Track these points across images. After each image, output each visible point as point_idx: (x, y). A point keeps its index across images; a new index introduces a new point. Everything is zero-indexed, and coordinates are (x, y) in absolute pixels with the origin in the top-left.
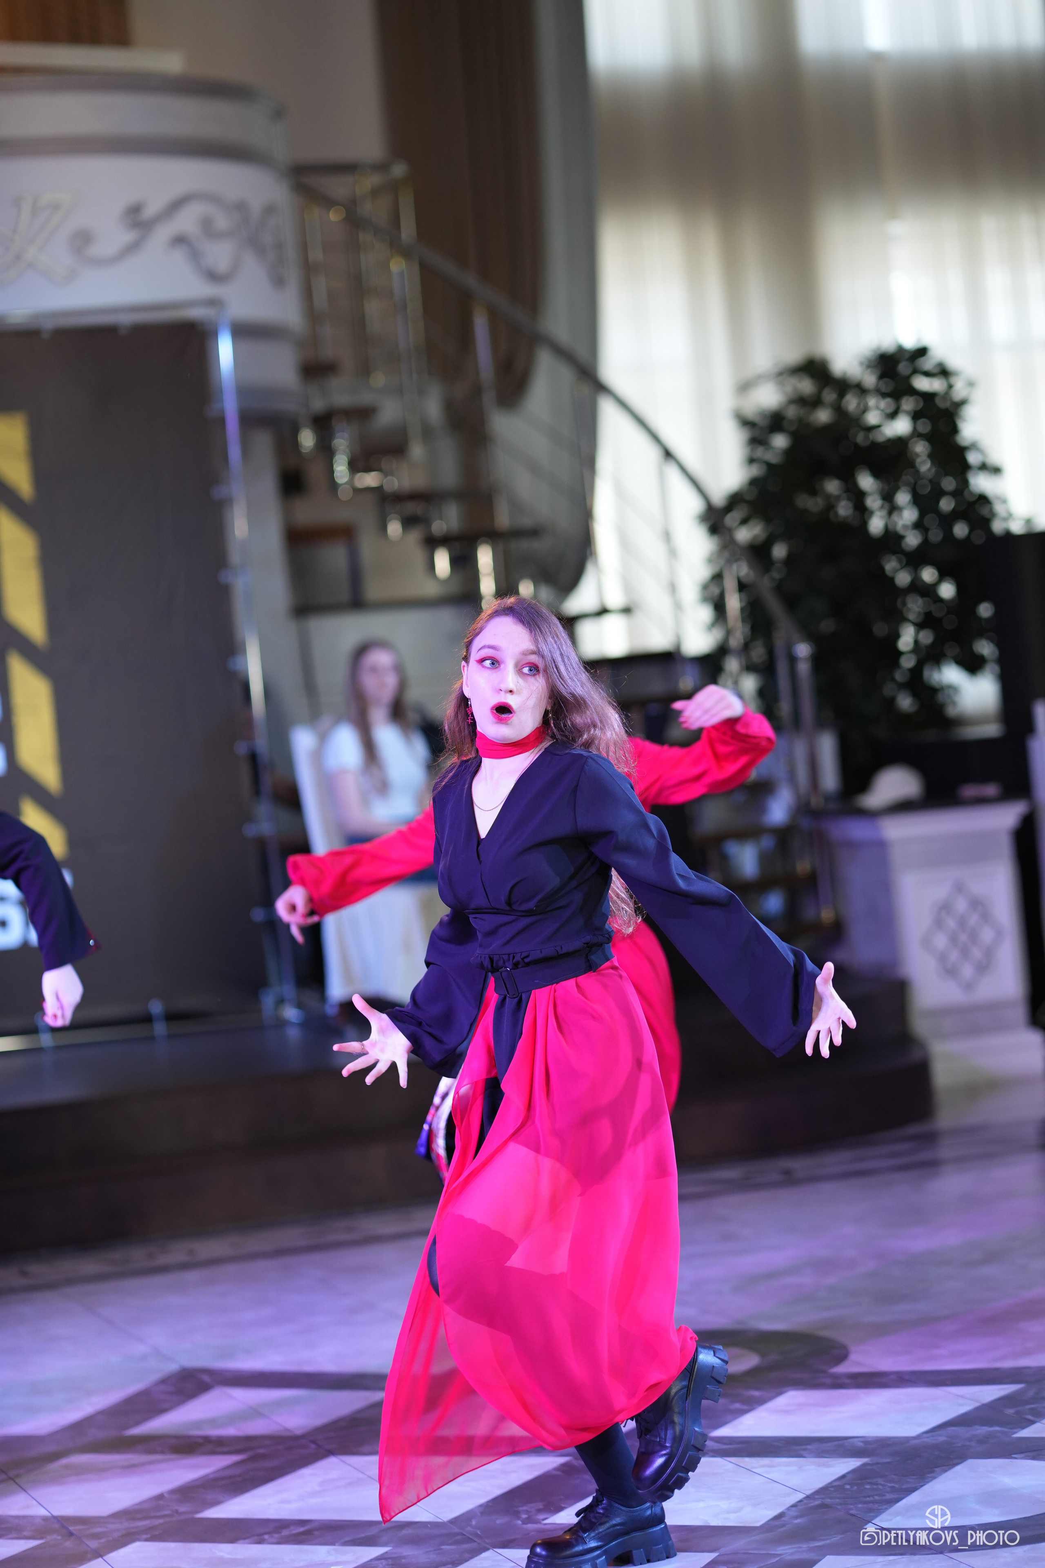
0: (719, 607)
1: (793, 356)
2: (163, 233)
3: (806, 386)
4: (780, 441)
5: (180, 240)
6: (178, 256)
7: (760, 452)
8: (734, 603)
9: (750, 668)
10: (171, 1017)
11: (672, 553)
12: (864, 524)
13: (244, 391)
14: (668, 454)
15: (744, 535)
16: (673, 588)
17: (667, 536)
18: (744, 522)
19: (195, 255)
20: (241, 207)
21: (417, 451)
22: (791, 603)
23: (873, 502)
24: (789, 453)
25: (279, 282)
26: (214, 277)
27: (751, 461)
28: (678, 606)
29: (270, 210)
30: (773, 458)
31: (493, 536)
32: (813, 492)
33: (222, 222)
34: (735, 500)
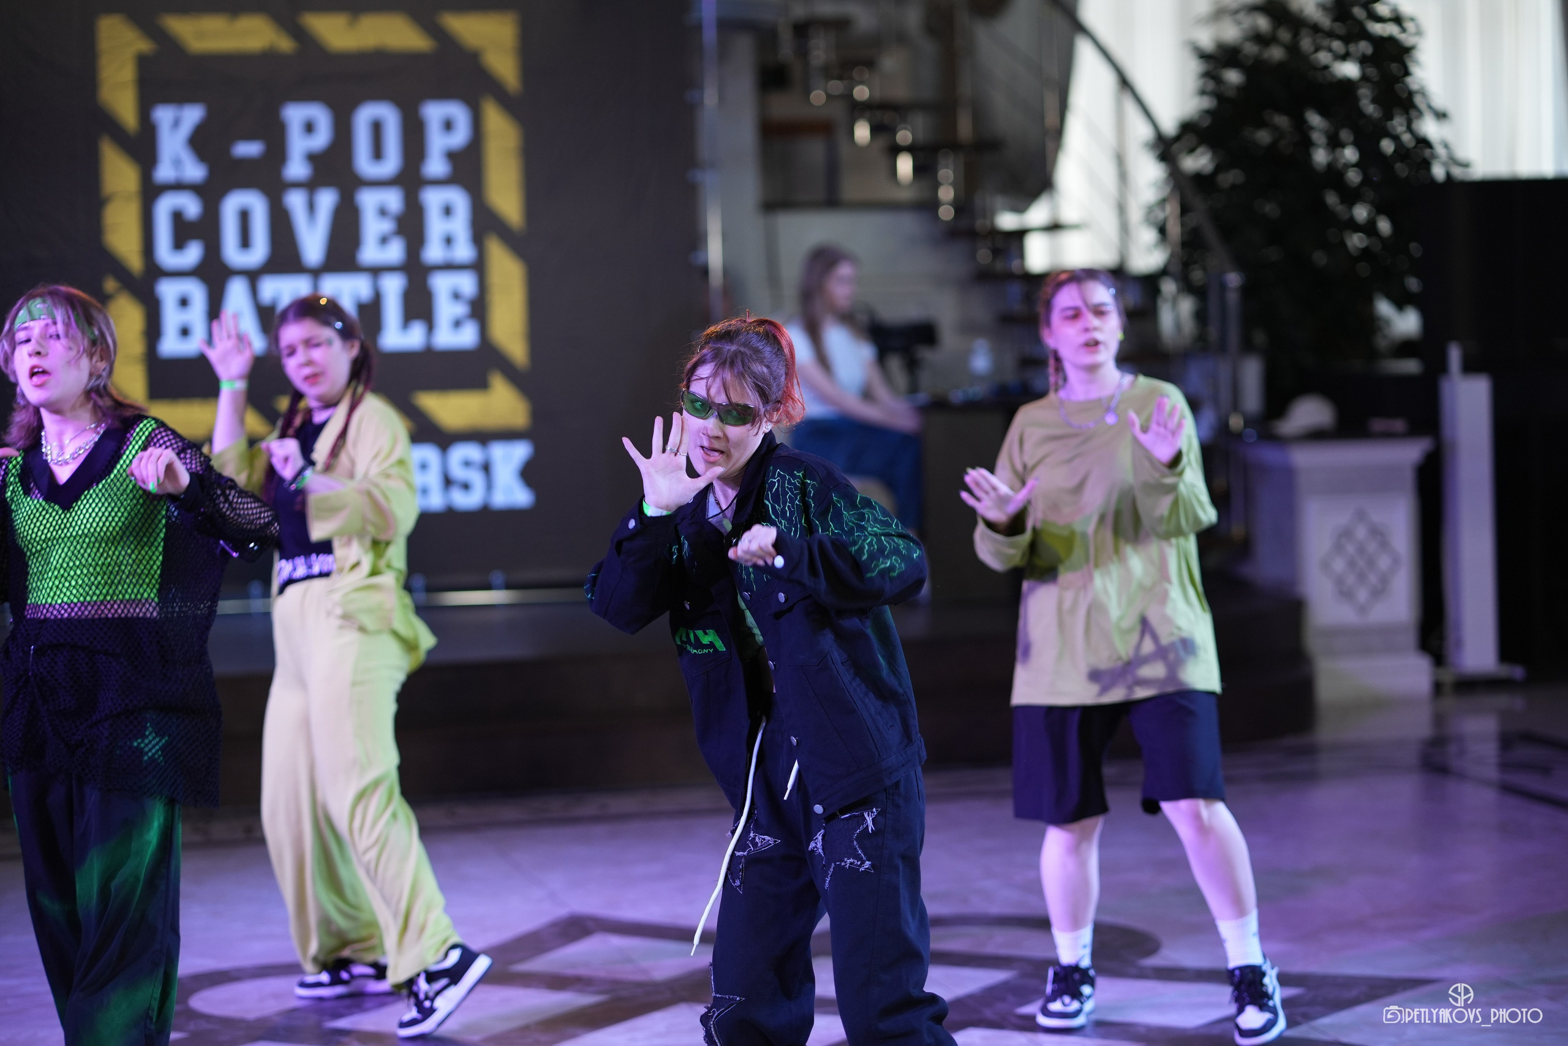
0: (1162, 230)
3: (1262, 24)
4: (1233, 76)
7: (1212, 85)
8: (1175, 230)
9: (1187, 291)
11: (1123, 176)
12: (1308, 156)
13: (723, 1)
14: (1124, 83)
15: (1190, 163)
16: (1122, 210)
17: (1120, 160)
18: (1191, 151)
21: (889, 64)
22: (1227, 231)
23: (1318, 137)
24: (1242, 88)
27: (1204, 92)
28: (1124, 228)
30: (1226, 92)
31: (956, 150)
32: (1262, 124)
34: (1187, 128)
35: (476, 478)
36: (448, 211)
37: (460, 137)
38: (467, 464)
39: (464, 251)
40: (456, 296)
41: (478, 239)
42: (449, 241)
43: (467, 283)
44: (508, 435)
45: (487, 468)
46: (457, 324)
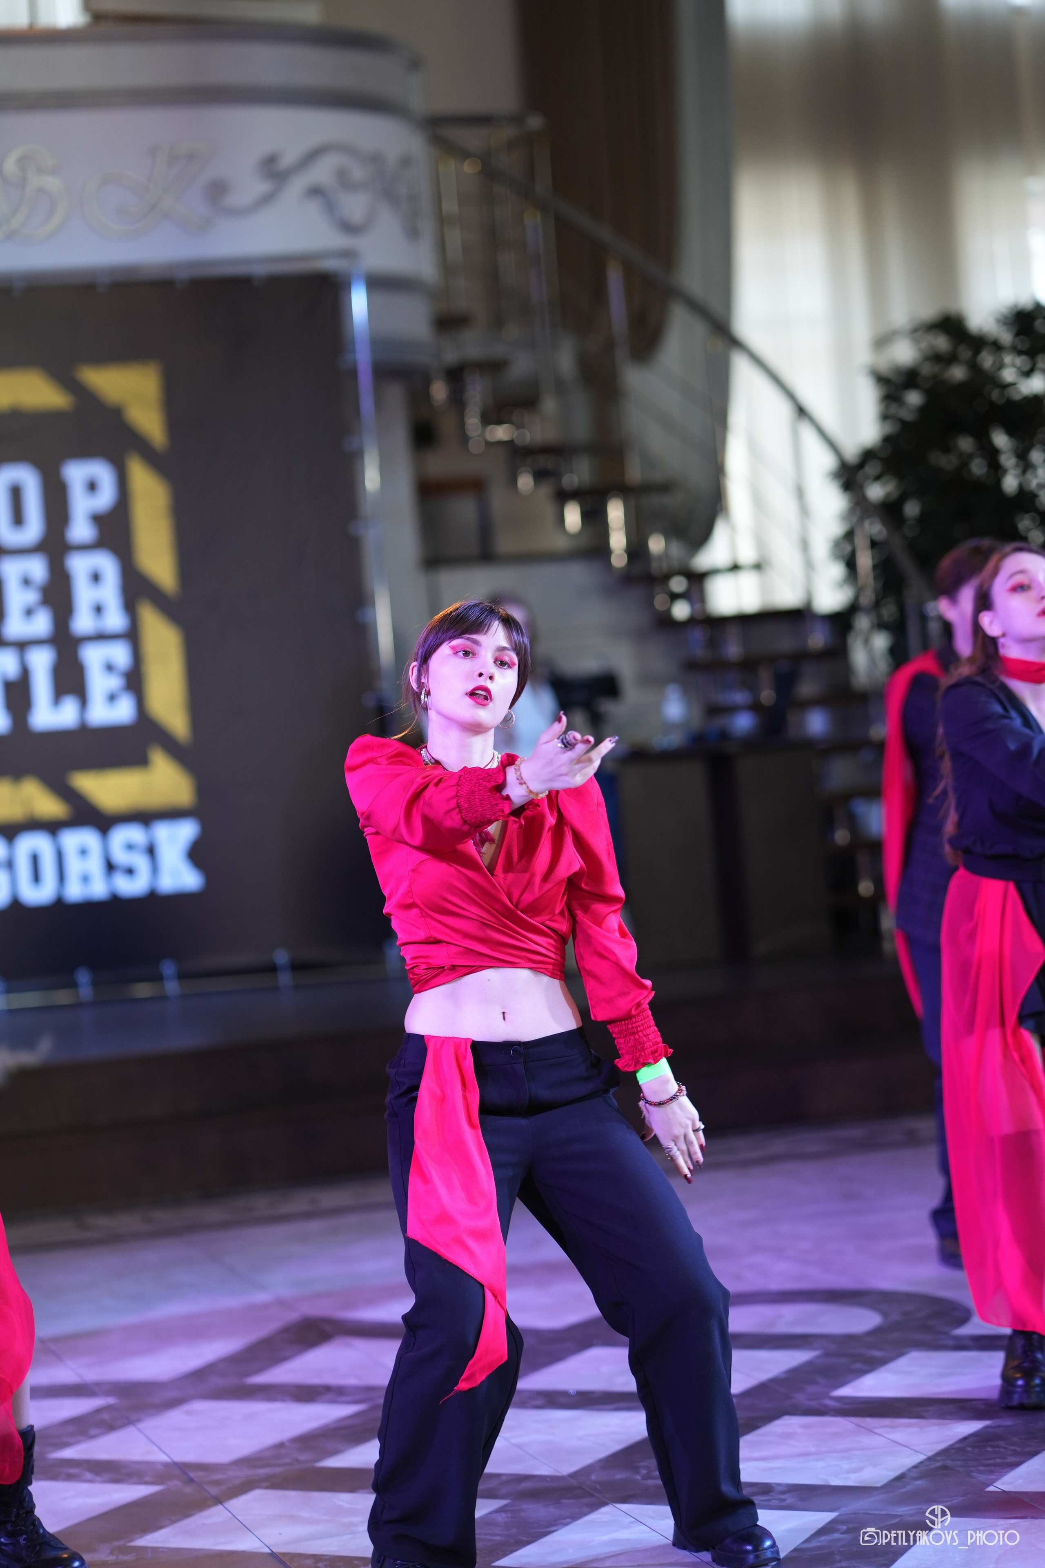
0: (851, 564)
1: (929, 312)
2: (299, 183)
3: (942, 343)
4: (914, 398)
5: (315, 191)
6: (314, 207)
7: (894, 409)
8: (865, 560)
9: (881, 625)
10: (297, 967)
11: (804, 510)
12: (998, 482)
13: (377, 342)
14: (801, 412)
15: (876, 492)
16: (805, 545)
17: (800, 493)
18: (877, 478)
19: (330, 206)
20: (376, 159)
21: (549, 405)
22: (923, 560)
23: (1007, 460)
24: (923, 410)
25: (413, 233)
26: (348, 228)
27: (885, 417)
28: (810, 565)
29: (406, 162)
30: (907, 415)
31: (624, 491)
32: (947, 449)
33: (358, 173)
34: (868, 456)
35: (141, 862)
36: (96, 578)
37: (105, 498)
38: (130, 847)
39: (115, 620)
40: (110, 668)
41: (130, 606)
42: (98, 609)
43: (120, 654)
44: (172, 814)
45: (151, 851)
46: (112, 698)
